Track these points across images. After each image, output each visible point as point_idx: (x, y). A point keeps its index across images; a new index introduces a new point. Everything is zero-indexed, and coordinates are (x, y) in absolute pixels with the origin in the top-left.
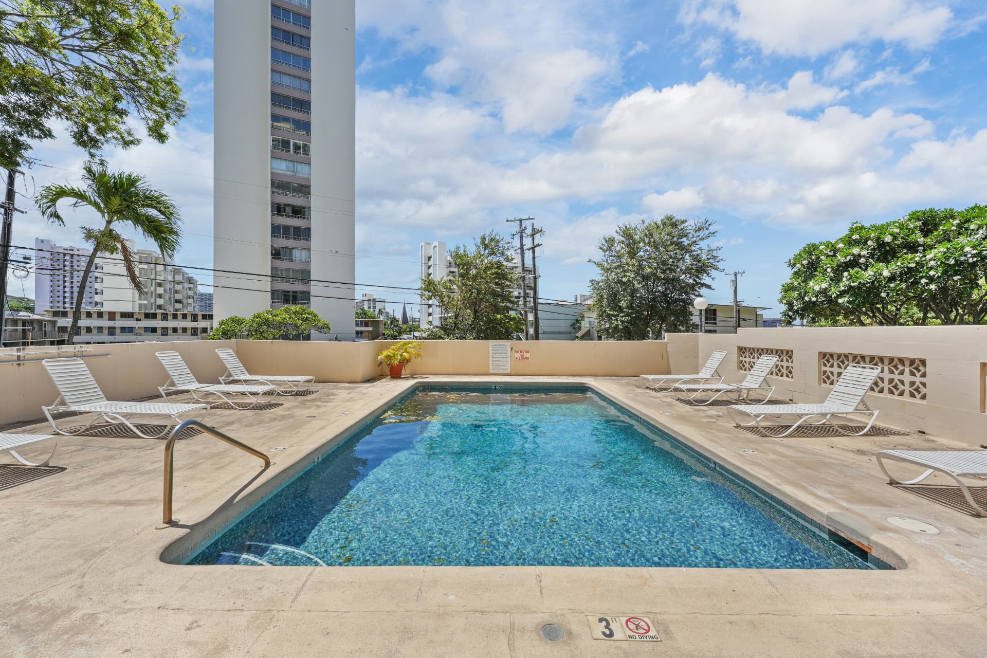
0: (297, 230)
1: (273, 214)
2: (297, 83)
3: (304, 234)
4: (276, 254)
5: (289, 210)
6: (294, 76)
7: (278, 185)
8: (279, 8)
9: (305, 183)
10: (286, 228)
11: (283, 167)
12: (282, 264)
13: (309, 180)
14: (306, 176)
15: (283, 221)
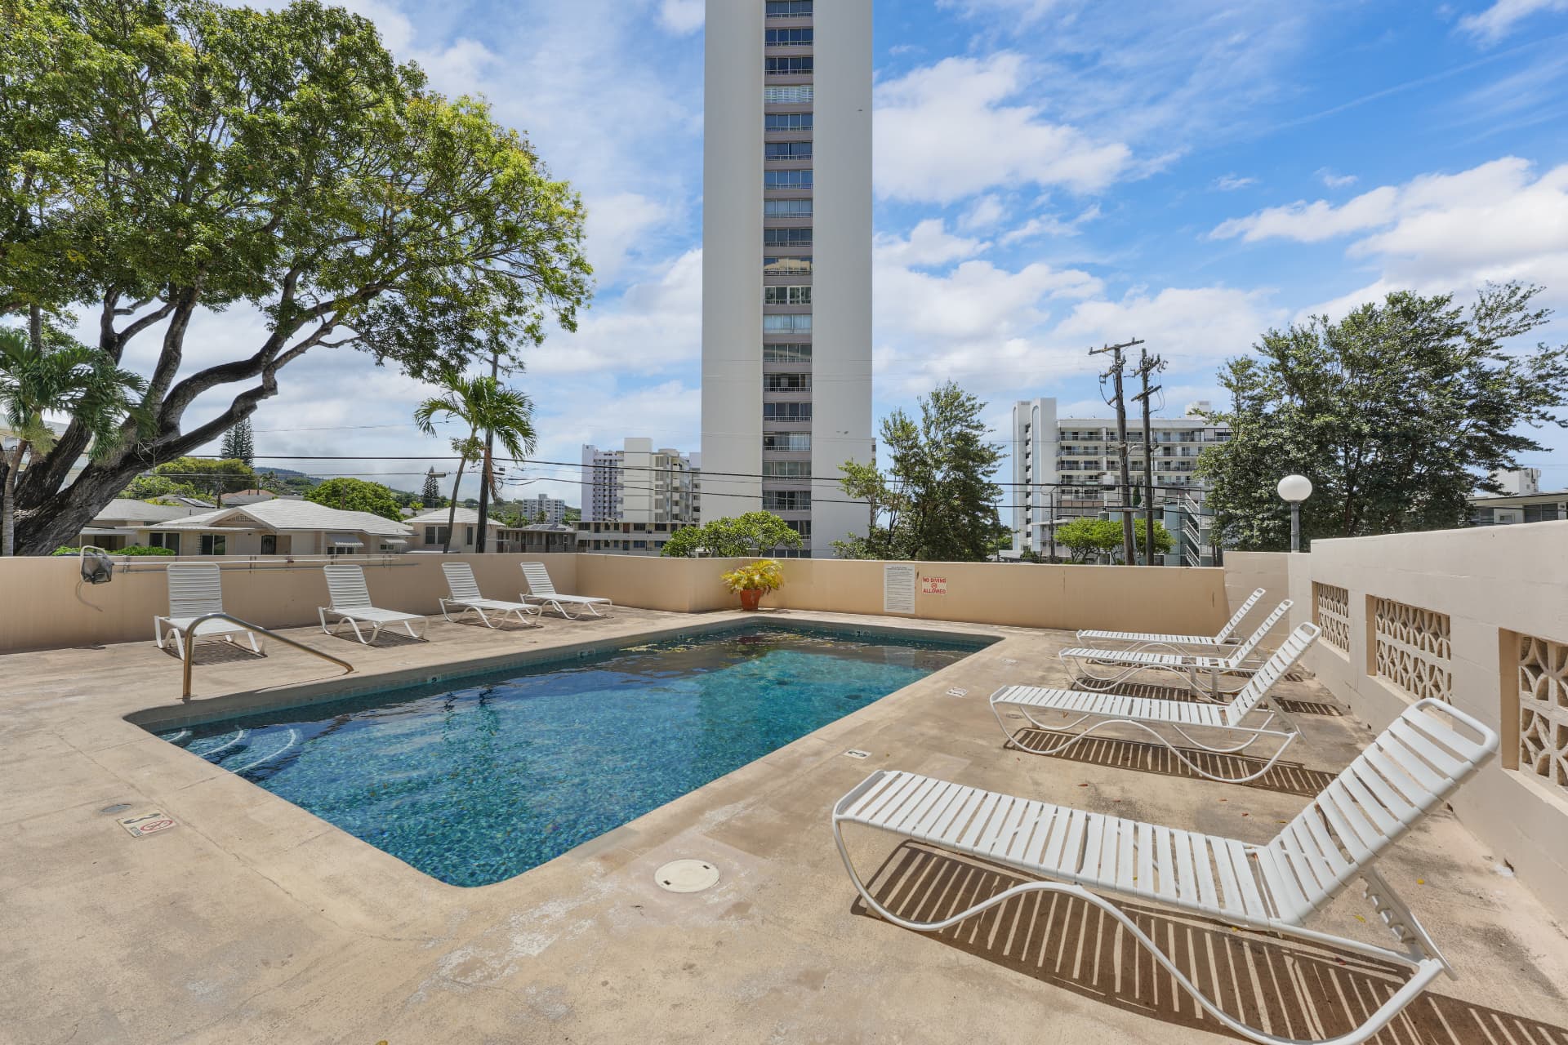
0: (794, 407)
1: (766, 390)
2: (795, 208)
3: (802, 412)
4: (769, 443)
5: (784, 382)
6: (791, 200)
7: (772, 348)
8: (774, 115)
9: (805, 342)
10: (781, 406)
11: (777, 325)
12: (776, 456)
13: (810, 336)
14: (806, 332)
15: (779, 397)
